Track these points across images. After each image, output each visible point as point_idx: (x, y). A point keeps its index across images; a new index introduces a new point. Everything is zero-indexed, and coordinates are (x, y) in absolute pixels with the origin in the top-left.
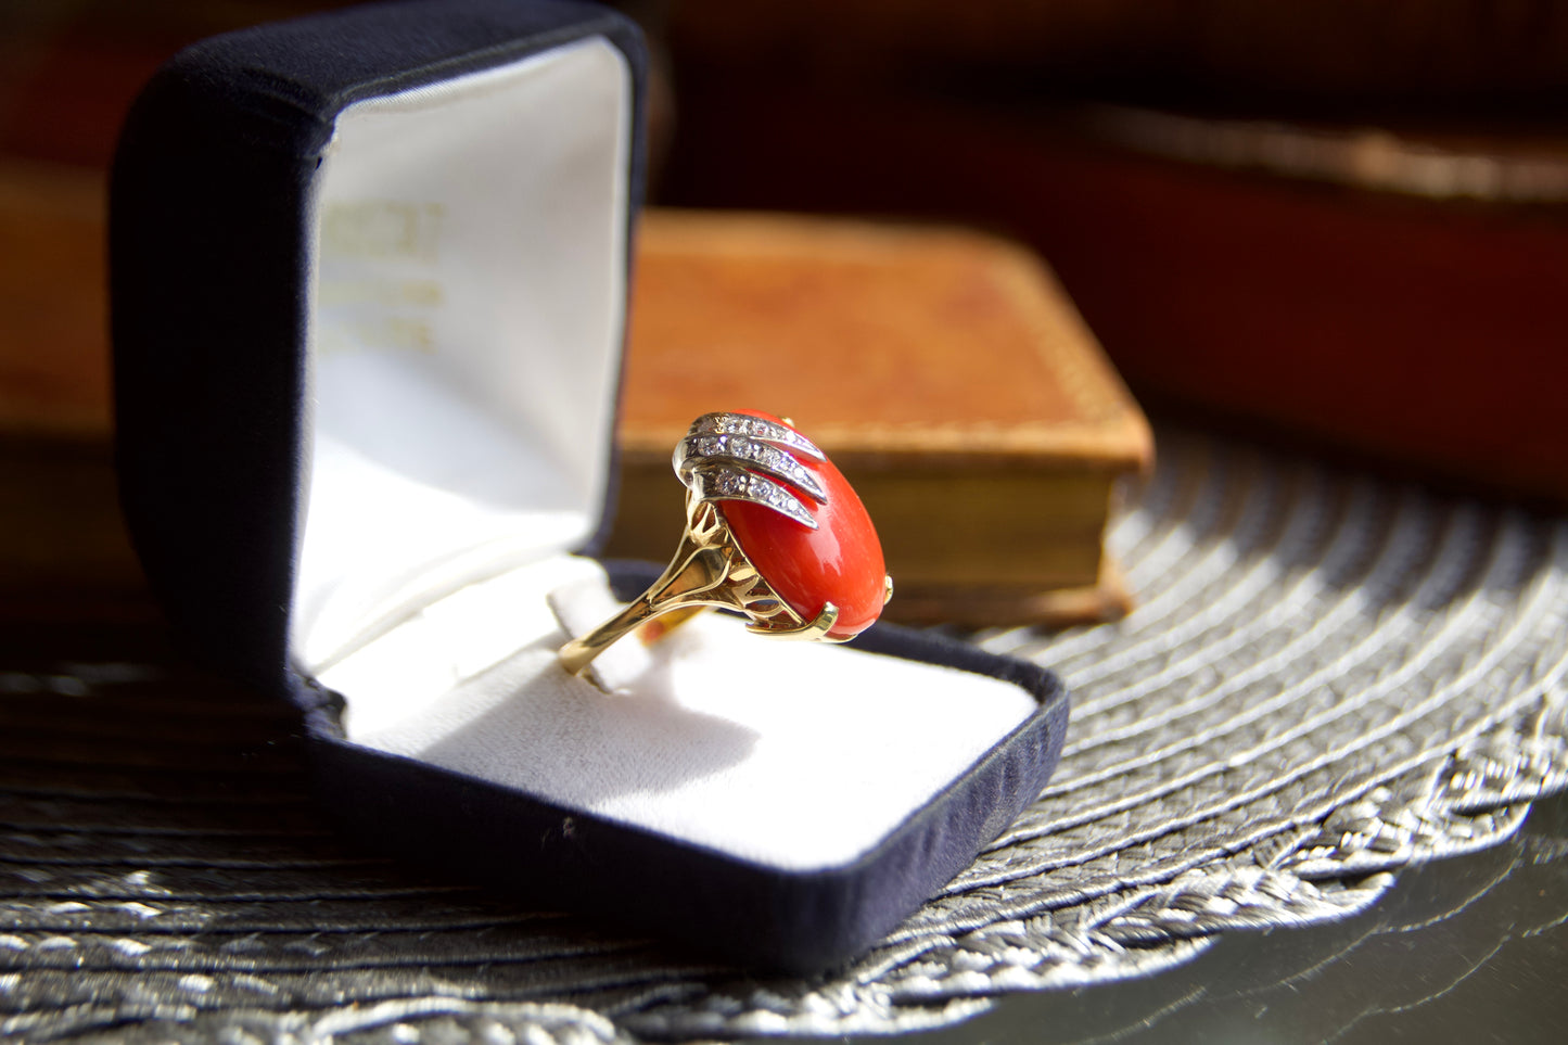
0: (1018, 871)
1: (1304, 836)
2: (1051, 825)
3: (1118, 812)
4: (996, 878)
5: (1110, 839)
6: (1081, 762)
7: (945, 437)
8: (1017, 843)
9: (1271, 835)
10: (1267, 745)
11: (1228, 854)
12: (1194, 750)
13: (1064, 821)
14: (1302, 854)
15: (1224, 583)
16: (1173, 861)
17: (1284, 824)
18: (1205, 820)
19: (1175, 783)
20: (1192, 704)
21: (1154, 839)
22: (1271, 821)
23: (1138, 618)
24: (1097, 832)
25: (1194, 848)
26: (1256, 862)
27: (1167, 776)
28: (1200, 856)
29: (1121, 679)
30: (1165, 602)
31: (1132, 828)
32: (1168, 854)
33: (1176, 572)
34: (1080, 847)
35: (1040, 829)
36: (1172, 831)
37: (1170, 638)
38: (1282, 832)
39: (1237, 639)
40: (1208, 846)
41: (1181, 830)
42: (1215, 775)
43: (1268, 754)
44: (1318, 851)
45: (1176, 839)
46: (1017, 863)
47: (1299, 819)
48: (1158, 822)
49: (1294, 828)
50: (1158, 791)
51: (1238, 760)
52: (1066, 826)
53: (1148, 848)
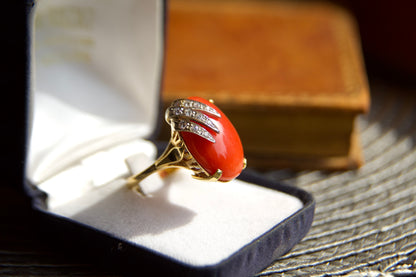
0: (289, 268)
1: (400, 260)
2: (306, 251)
3: (333, 247)
4: (281, 270)
5: (327, 257)
6: (326, 227)
8: (293, 257)
9: (388, 259)
10: (399, 223)
11: (370, 265)
12: (370, 224)
13: (312, 250)
14: (399, 267)
15: (401, 157)
16: (347, 267)
17: (394, 255)
18: (366, 251)
19: (358, 237)
20: (375, 205)
21: (344, 258)
22: (389, 253)
23: (365, 168)
24: (324, 254)
25: (358, 263)
26: (379, 270)
27: (356, 234)
28: (359, 266)
29: (351, 194)
30: (378, 163)
31: (337, 253)
32: (347, 264)
33: (386, 150)
34: (315, 260)
35: (302, 252)
36: (352, 255)
37: (374, 178)
38: (393, 258)
39: (401, 180)
40: (362, 262)
41: (356, 255)
42: (375, 234)
43: (399, 227)
44: (405, 266)
45: (353, 258)
46: (290, 265)
47: (400, 253)
48: (347, 252)
49: (397, 257)
50: (351, 239)
51: (385, 229)
53: (341, 261)
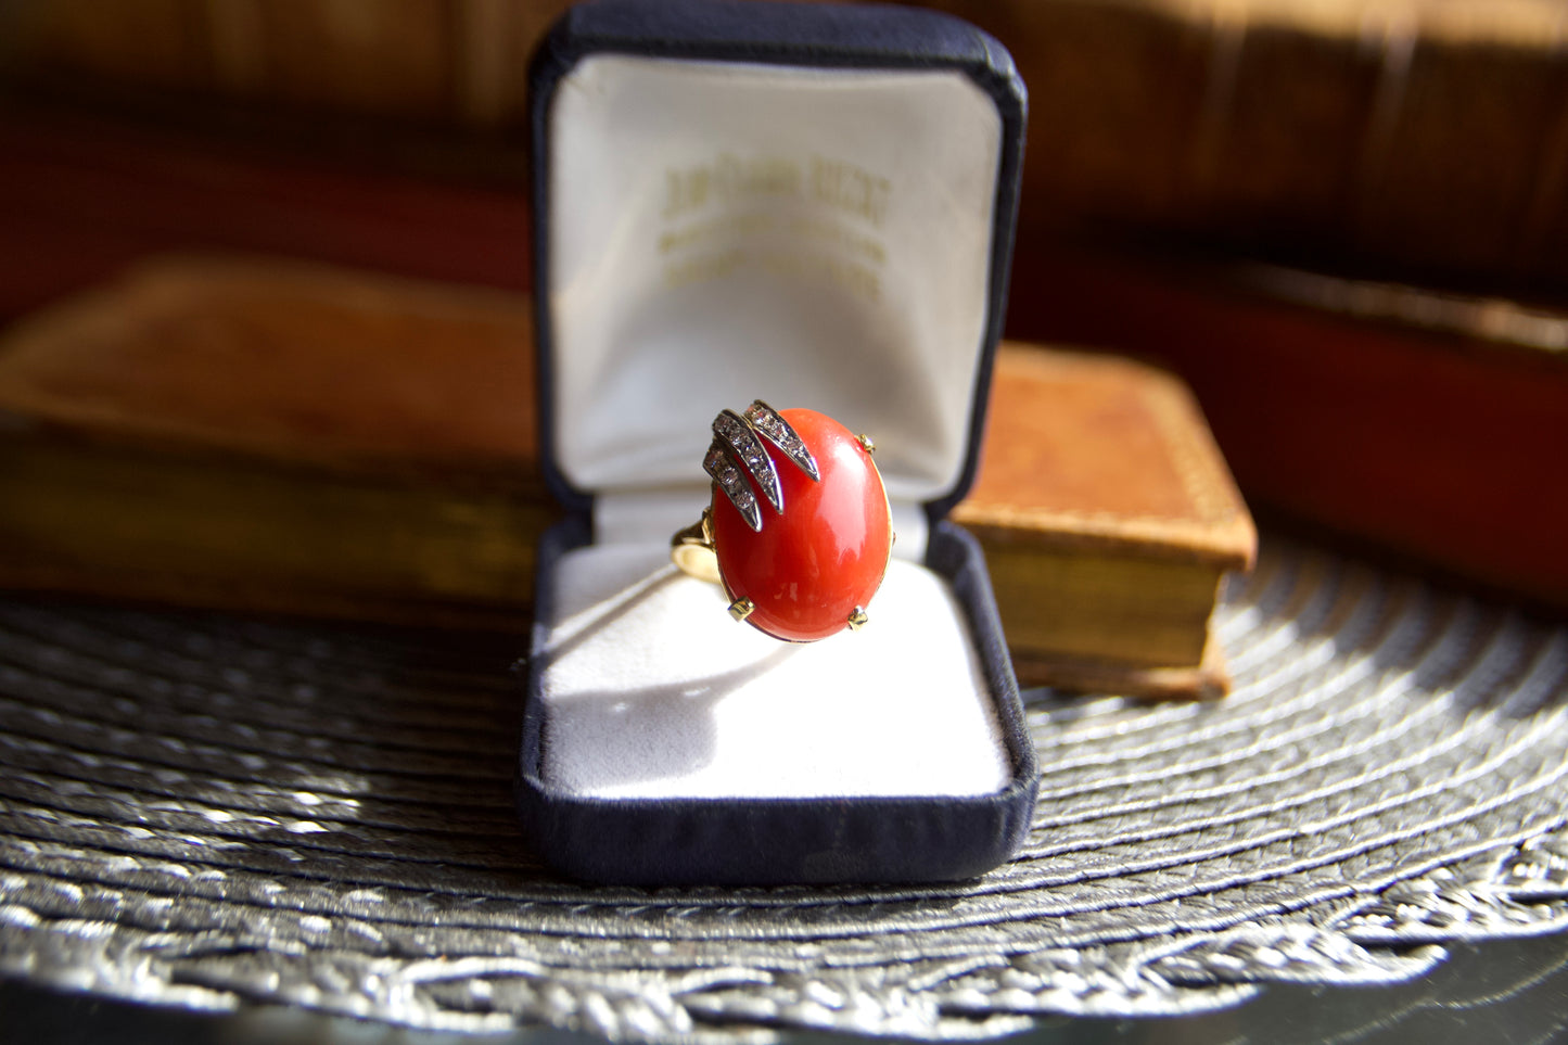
0: (1080, 906)
1: (1361, 902)
2: (1120, 867)
3: (1187, 863)
4: (1058, 909)
5: (1174, 886)
6: (1159, 816)
7: (1068, 521)
8: (1086, 880)
9: (1329, 899)
10: (1341, 818)
11: (1286, 911)
12: (1267, 815)
13: (1133, 865)
14: (1358, 919)
15: (1321, 675)
16: (1230, 911)
17: (1345, 890)
18: (1269, 878)
19: (1245, 843)
20: (1273, 776)
21: (1216, 891)
22: (1331, 885)
23: (1234, 697)
24: (1163, 878)
25: (1256, 902)
26: (1312, 922)
27: (1237, 836)
28: (1260, 910)
29: (1211, 747)
30: (1262, 687)
31: (1198, 877)
32: (1228, 905)
33: (1278, 661)
34: (1144, 890)
35: (1108, 870)
36: (1235, 886)
37: (1265, 717)
38: (1340, 898)
39: (1324, 724)
40: (1267, 902)
41: (1244, 885)
42: (1285, 840)
43: (1340, 826)
44: (1372, 918)
45: (1238, 893)
46: (1082, 898)
47: (1360, 887)
48: (1223, 875)
49: (1352, 895)
50: (1227, 848)
51: (1308, 828)
52: (1135, 870)
53: (1210, 898)
